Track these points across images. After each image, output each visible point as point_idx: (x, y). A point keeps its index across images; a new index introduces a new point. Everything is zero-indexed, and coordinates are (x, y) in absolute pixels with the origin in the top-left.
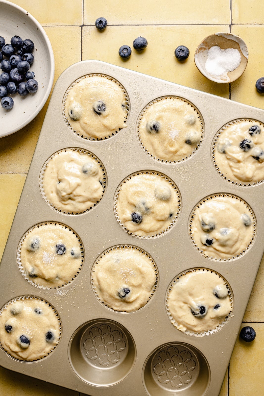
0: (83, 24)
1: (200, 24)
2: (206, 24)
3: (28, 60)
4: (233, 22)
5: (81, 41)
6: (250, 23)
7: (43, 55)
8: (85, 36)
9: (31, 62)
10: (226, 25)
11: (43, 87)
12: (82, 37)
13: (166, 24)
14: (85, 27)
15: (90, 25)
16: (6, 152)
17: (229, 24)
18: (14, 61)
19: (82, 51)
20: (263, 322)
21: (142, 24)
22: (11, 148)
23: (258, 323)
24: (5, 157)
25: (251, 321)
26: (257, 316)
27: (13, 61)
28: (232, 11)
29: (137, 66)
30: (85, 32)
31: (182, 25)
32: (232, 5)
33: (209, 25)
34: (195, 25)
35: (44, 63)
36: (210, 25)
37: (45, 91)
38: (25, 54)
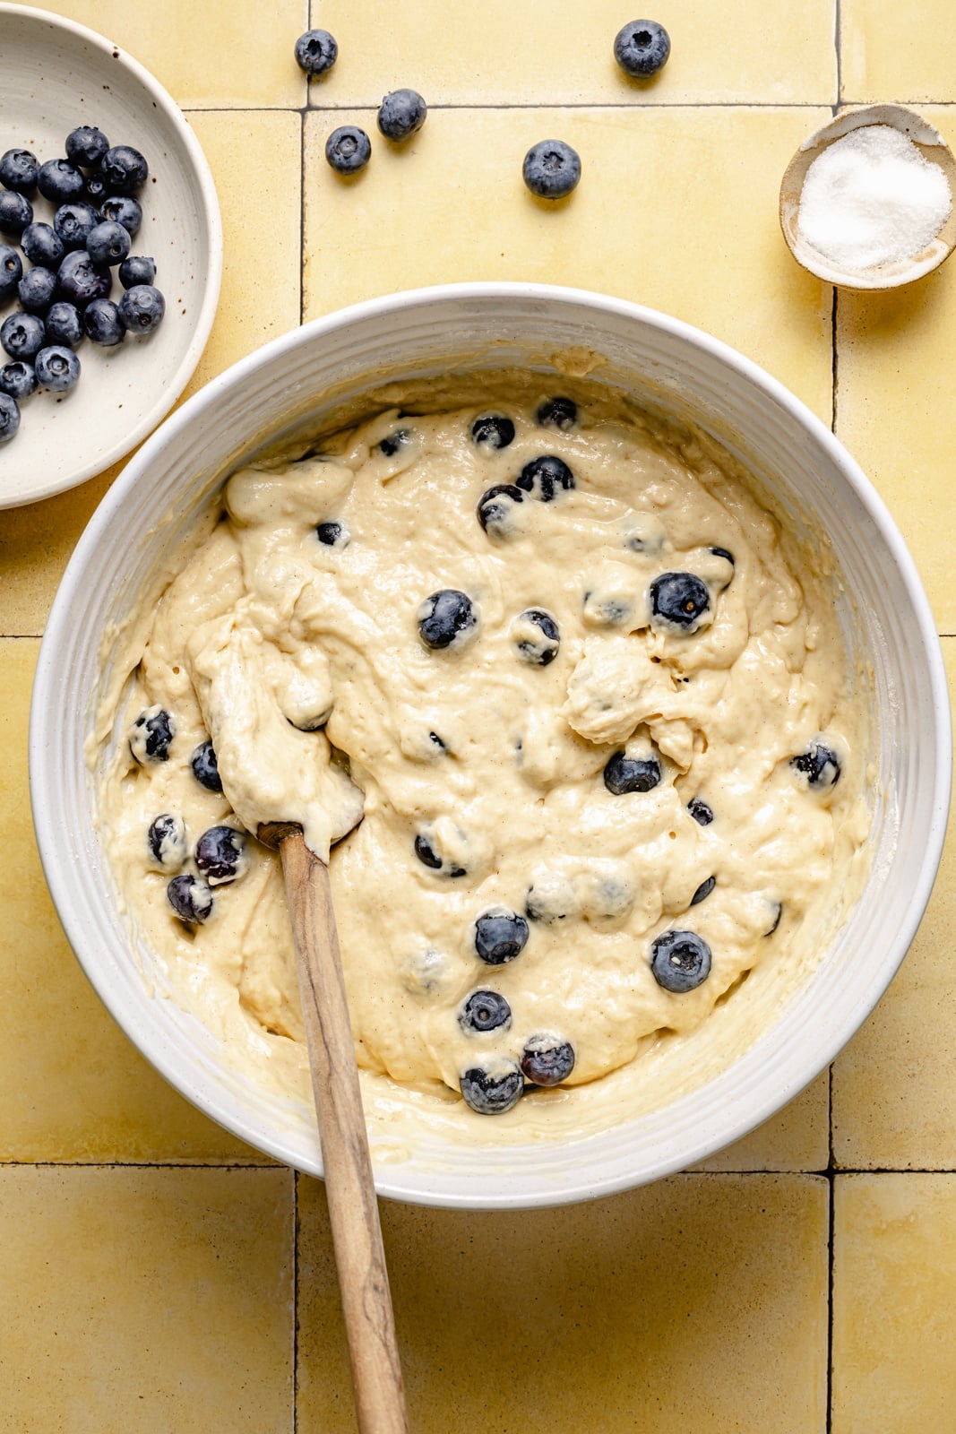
0: (309, 104)
1: (725, 102)
2: (749, 103)
3: (124, 220)
4: (846, 97)
5: (303, 162)
6: (907, 101)
7: (177, 196)
8: (317, 146)
9: (133, 226)
10: (820, 106)
11: (184, 312)
12: (306, 151)
13: (607, 103)
14: (315, 112)
15: (332, 106)
16: (34, 561)
17: (830, 104)
18: (71, 227)
19: (306, 200)
20: (954, 1171)
21: (520, 104)
22: (49, 547)
23: (935, 1174)
24: (29, 580)
25: (909, 1168)
26: (930, 1149)
27: (66, 225)
28: (842, 57)
29: (503, 255)
30: (315, 132)
31: (663, 106)
32: (842, 36)
33: (759, 105)
34: (708, 105)
35: (182, 226)
36: (763, 105)
37: (194, 325)
38: (110, 200)
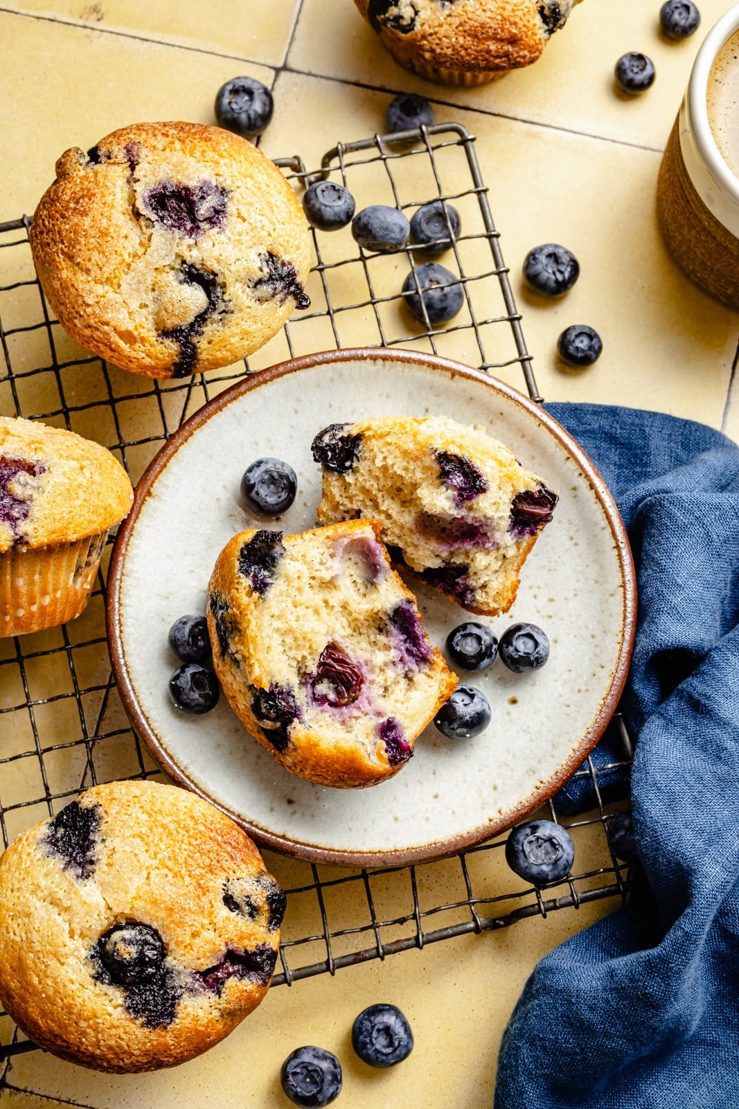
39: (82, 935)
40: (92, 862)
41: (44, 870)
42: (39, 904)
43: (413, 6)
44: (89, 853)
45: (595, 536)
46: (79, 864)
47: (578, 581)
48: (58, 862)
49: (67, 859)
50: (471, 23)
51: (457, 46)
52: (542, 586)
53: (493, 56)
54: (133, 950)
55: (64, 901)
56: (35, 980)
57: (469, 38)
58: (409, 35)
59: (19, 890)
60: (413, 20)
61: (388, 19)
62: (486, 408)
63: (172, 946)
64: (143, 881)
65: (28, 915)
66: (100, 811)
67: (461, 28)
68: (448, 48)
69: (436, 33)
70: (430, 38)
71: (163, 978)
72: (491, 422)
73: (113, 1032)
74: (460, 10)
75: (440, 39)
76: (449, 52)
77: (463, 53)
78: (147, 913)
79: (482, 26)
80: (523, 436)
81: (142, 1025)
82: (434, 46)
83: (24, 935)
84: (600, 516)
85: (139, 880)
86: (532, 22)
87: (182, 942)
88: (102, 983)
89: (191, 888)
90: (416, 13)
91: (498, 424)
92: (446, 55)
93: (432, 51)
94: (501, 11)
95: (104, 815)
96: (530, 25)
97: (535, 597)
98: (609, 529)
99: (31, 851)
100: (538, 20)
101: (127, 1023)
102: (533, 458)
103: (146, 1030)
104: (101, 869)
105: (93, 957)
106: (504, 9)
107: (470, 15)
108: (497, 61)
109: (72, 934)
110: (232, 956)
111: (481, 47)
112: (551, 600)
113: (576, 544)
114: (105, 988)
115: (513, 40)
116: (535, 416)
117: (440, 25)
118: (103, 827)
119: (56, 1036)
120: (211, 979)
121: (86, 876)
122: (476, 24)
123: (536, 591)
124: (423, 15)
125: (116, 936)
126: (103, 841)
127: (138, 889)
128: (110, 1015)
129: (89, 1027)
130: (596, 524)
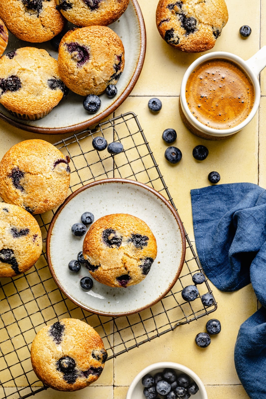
39: (55, 358)
40: (61, 340)
41: (48, 340)
42: (46, 348)
43: (178, 37)
44: (60, 338)
45: (170, 216)
46: (57, 340)
47: (168, 228)
48: (52, 338)
49: (55, 338)
50: (195, 40)
51: (191, 47)
52: (159, 231)
53: (201, 49)
54: (67, 365)
55: (52, 349)
56: (42, 367)
57: (194, 45)
58: (177, 45)
59: (41, 343)
60: (178, 41)
61: (171, 42)
62: (133, 189)
63: (77, 365)
64: (73, 348)
65: (43, 350)
66: (65, 327)
67: (192, 42)
68: (189, 48)
69: (185, 44)
70: (183, 46)
71: (74, 372)
72: (136, 192)
73: (59, 383)
74: (191, 37)
75: (186, 46)
76: (189, 49)
77: (193, 49)
78: (72, 356)
79: (198, 41)
80: (145, 194)
81: (67, 383)
82: (185, 48)
83: (41, 355)
84: (170, 211)
85: (72, 348)
86: (212, 37)
87: (80, 364)
88: (59, 371)
89: (84, 351)
90: (179, 39)
91: (138, 192)
92: (188, 50)
93: (184, 49)
94: (202, 36)
95: (65, 328)
96: (211, 38)
97: (158, 234)
98: (173, 214)
99: (46, 334)
100: (213, 36)
101: (63, 381)
102: (149, 199)
103: (67, 384)
104: (63, 342)
105: (57, 364)
106: (203, 35)
107: (194, 38)
108: (203, 50)
109: (53, 358)
110: (92, 368)
111: (198, 47)
112: (163, 234)
113: (165, 219)
114: (59, 372)
115: (207, 44)
116: (147, 189)
117: (186, 42)
118: (65, 331)
119: (45, 381)
120: (86, 374)
121: (58, 343)
122: (196, 41)
123: (158, 233)
124: (181, 39)
125: (64, 361)
126: (65, 335)
127: (71, 349)
128: (59, 379)
129: (54, 381)
130: (169, 213)
